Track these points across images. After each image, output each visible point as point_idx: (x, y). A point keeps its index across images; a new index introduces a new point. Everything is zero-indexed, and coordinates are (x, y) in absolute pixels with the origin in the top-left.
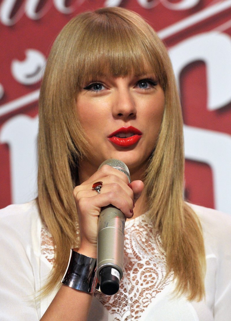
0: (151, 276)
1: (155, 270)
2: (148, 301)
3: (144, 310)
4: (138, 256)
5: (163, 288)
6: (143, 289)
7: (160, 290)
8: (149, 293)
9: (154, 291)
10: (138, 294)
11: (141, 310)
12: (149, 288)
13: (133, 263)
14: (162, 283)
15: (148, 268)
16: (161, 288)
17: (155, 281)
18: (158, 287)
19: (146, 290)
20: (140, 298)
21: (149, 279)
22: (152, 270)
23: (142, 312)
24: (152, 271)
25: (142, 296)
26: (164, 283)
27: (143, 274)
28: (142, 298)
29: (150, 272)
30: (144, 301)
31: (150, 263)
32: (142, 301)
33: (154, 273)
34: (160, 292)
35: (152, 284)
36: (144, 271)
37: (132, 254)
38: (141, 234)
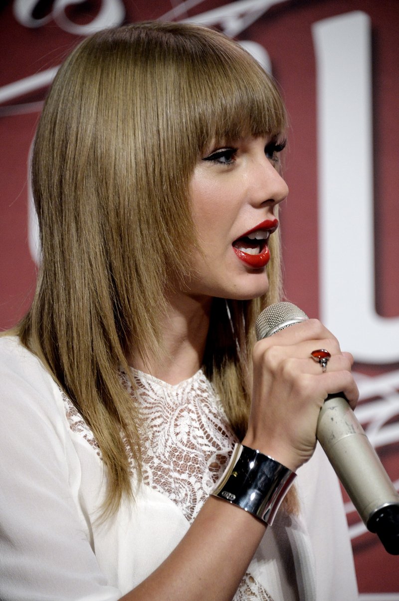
4: (215, 442)
38: (207, 402)
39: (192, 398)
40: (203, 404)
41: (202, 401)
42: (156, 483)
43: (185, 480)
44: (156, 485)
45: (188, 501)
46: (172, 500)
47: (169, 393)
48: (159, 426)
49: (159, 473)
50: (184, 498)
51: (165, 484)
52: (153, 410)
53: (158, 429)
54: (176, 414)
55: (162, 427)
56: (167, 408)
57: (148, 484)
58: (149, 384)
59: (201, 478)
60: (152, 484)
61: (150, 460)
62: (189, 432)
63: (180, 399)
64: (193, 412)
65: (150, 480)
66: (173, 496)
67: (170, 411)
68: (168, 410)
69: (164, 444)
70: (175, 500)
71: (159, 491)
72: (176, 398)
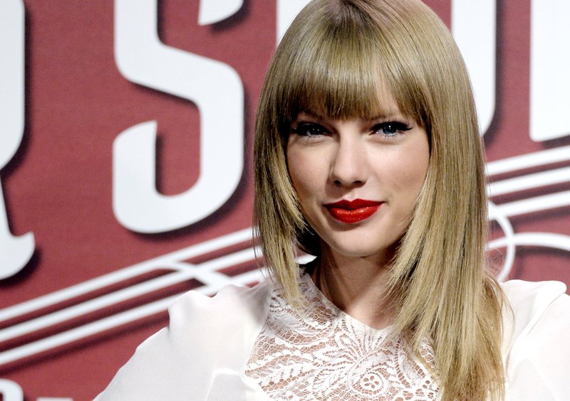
4: (405, 380)
13: (396, 389)
31: (423, 393)
37: (397, 376)
47: (371, 337)
54: (365, 357)
55: (340, 366)
56: (360, 350)
58: (353, 327)
63: (380, 342)
64: (391, 353)
67: (362, 354)
68: (361, 352)
69: (332, 382)
72: (376, 341)
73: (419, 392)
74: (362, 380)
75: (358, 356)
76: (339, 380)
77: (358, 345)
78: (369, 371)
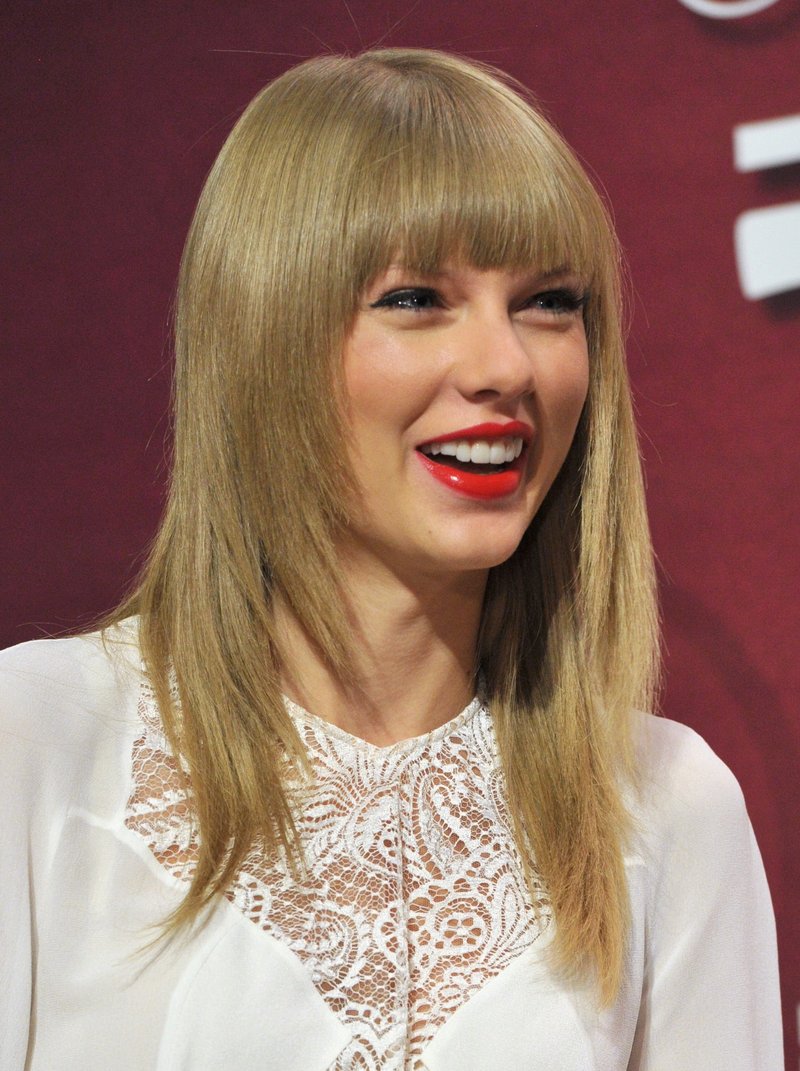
0: (468, 922)
1: (481, 904)
2: (459, 996)
3: (443, 1019)
4: (433, 863)
5: (505, 964)
6: (444, 960)
7: (496, 970)
8: (462, 974)
9: (476, 970)
10: (425, 973)
11: (433, 1018)
12: (463, 959)
13: (416, 880)
14: (501, 950)
15: (460, 900)
16: (497, 963)
17: (480, 940)
18: (491, 961)
19: (453, 963)
20: (433, 985)
21: (463, 931)
22: (475, 903)
23: (438, 1024)
24: (473, 908)
25: (441, 980)
26: (506, 951)
27: (447, 916)
28: (440, 985)
29: (468, 910)
30: (446, 993)
31: (468, 886)
32: (440, 995)
33: (480, 914)
34: (496, 974)
35: (472, 948)
36: (450, 907)
38: (447, 783)
39: (416, 774)
40: (436, 788)
41: (436, 781)
42: (273, 920)
43: (347, 918)
44: (271, 923)
45: (342, 954)
46: (294, 951)
47: (369, 761)
48: (317, 820)
49: (286, 903)
50: (334, 950)
51: (290, 923)
52: (321, 790)
53: (314, 825)
54: (368, 800)
55: (326, 822)
56: (354, 788)
57: (256, 920)
58: (331, 743)
59: (375, 916)
60: (263, 921)
61: (276, 880)
62: (380, 833)
63: (388, 772)
65: (263, 915)
66: (300, 944)
67: (359, 795)
68: (356, 791)
69: (318, 854)
70: (300, 952)
71: (273, 935)
72: (379, 771)
73: (462, 885)
74: (380, 843)
75: (353, 801)
76: (331, 847)
77: (351, 780)
78: (389, 826)
